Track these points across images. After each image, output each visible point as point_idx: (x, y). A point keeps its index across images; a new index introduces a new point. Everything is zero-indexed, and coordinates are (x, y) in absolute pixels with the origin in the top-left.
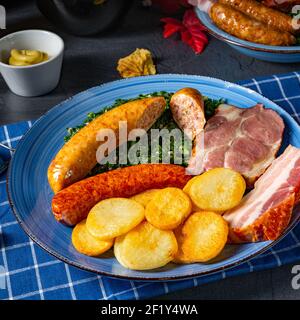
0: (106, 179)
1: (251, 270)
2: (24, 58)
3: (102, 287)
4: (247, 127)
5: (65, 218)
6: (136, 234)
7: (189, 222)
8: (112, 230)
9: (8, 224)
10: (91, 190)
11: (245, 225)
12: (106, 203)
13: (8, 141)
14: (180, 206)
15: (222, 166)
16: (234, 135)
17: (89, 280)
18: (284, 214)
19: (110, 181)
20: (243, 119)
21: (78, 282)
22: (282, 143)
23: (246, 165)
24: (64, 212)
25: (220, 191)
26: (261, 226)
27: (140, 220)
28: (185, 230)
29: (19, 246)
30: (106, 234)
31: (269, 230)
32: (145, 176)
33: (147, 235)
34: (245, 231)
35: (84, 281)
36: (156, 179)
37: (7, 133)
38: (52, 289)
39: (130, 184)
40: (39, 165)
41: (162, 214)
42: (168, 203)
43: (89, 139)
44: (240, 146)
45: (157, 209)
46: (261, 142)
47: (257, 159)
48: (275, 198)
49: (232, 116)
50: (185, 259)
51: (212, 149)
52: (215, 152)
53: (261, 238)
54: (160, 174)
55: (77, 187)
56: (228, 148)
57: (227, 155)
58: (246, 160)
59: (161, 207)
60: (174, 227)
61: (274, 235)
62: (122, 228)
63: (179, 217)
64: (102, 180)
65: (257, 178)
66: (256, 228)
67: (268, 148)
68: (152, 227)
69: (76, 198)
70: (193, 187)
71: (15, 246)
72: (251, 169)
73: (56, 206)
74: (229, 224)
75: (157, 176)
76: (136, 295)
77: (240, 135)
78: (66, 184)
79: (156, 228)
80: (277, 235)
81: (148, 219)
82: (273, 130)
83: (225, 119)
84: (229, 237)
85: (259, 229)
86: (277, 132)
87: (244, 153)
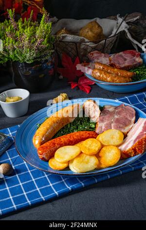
0: (60, 139)
1: (133, 170)
2: (12, 100)
3: (66, 184)
4: (119, 113)
5: (44, 156)
6: (79, 158)
7: (102, 151)
8: (67, 158)
9: (17, 165)
10: (54, 144)
11: (127, 149)
12: (62, 149)
13: (10, 134)
14: (96, 145)
15: (111, 129)
16: (114, 117)
17: (59, 182)
18: (144, 142)
19: (62, 140)
20: (116, 111)
21: (54, 184)
22: (136, 118)
23: (122, 128)
24: (44, 153)
25: (112, 138)
26: (135, 148)
27: (79, 153)
28: (101, 154)
29: (24, 173)
30: (65, 160)
31: (139, 149)
32: (78, 136)
33: (83, 158)
34: (128, 151)
35: (57, 183)
36: (83, 137)
37: (9, 131)
38: (43, 187)
39: (71, 140)
40: (28, 140)
41: (89, 149)
42: (91, 145)
43: (50, 123)
44: (117, 121)
45: (86, 147)
46: (126, 119)
47: (126, 125)
48: (138, 137)
49: (111, 109)
50: (103, 166)
51: (105, 123)
52: (107, 124)
53: (136, 154)
54: (84, 135)
55: (48, 143)
56: (112, 122)
57: (112, 125)
58: (121, 126)
59: (87, 146)
60: (95, 153)
61: (141, 152)
62: (72, 156)
63: (97, 149)
64: (58, 140)
65: (128, 132)
66: (133, 149)
67: (130, 121)
68: (85, 155)
69: (49, 147)
70: (100, 137)
71: (22, 173)
72: (124, 129)
73: (40, 152)
74: (120, 150)
75: (83, 135)
76: (83, 184)
77: (116, 117)
78: (42, 143)
79: (87, 155)
80: (143, 151)
81: (83, 152)
82: (131, 113)
83: (108, 111)
84: (121, 154)
85: (134, 150)
86: (133, 114)
87: (120, 123)
